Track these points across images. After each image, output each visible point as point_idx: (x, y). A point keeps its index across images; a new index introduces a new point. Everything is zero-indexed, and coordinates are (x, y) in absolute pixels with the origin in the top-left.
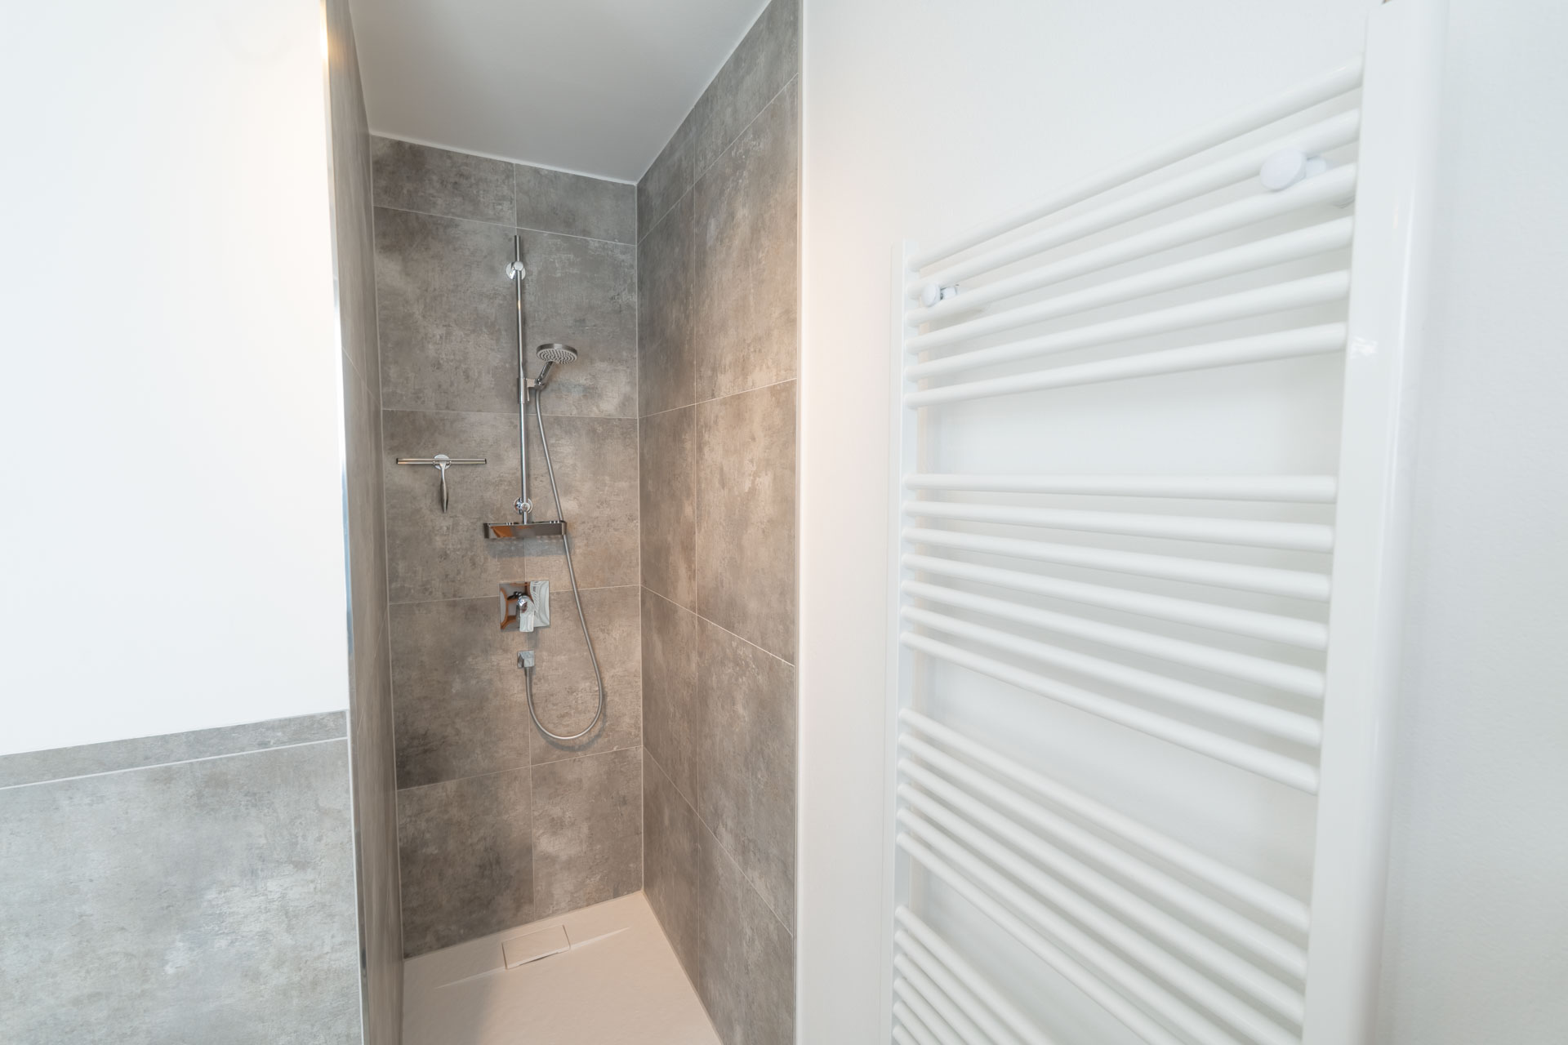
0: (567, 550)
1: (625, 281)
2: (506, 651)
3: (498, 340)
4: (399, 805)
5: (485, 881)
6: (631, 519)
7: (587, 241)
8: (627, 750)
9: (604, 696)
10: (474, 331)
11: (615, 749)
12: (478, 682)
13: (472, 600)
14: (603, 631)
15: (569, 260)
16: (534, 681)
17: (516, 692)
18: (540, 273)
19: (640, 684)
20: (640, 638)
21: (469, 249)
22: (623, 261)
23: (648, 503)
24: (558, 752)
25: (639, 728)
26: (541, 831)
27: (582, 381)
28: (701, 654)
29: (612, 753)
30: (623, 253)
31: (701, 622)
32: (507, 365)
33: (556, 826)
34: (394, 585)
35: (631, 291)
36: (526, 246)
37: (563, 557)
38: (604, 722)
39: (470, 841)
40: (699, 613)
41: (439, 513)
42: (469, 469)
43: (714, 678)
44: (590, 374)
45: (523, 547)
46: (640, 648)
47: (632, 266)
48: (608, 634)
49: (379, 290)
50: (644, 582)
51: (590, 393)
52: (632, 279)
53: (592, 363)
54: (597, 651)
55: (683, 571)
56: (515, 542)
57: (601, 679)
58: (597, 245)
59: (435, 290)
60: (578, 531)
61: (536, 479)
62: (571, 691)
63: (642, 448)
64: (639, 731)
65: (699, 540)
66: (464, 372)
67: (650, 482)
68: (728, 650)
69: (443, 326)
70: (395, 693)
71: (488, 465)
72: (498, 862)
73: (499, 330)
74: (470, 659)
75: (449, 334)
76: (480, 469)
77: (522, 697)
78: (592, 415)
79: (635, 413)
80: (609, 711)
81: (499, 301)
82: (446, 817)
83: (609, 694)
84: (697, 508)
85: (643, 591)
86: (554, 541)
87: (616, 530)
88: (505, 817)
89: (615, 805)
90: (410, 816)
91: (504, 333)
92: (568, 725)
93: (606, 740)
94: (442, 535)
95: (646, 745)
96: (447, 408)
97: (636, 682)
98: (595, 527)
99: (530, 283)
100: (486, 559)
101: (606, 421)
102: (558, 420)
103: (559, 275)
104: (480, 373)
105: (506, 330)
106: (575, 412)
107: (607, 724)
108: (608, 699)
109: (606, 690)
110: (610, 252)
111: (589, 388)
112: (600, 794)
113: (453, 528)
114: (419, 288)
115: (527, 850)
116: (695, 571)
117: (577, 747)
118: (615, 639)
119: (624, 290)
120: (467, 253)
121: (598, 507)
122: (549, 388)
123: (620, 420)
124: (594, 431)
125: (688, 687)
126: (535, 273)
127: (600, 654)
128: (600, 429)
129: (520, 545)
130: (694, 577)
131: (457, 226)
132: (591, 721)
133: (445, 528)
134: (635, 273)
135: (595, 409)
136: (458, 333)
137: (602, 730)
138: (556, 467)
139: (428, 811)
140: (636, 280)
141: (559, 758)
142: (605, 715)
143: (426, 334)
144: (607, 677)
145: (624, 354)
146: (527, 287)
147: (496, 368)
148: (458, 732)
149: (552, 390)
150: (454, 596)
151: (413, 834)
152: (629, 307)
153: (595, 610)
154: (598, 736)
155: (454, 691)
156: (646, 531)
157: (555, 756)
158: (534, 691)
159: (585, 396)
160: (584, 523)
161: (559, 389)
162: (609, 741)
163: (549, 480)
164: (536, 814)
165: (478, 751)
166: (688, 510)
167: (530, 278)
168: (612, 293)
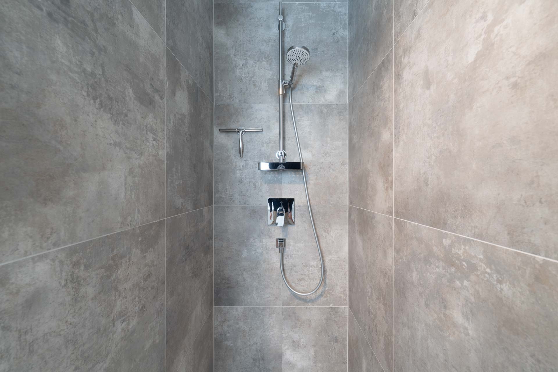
0: (306, 181)
1: (341, 24)
2: (270, 237)
3: (270, 64)
4: (215, 314)
5: (256, 369)
6: (343, 164)
7: (319, 4)
8: (338, 308)
9: (325, 271)
10: (259, 60)
11: (331, 306)
12: (255, 253)
13: (253, 206)
14: (325, 231)
15: (309, 16)
16: (285, 256)
17: (275, 261)
18: (293, 25)
19: (347, 267)
20: (347, 238)
21: (257, 18)
22: (340, 12)
23: (353, 149)
24: (297, 301)
25: (346, 295)
26: (287, 347)
27: (315, 83)
28: (398, 251)
29: (329, 308)
30: (340, 7)
31: (397, 223)
32: (275, 77)
33: (296, 345)
34: (216, 196)
35: (344, 29)
36: (286, 11)
37: (303, 185)
38: (325, 287)
39: (249, 343)
40: (397, 216)
41: (239, 158)
42: (255, 134)
43: (415, 274)
44: (320, 79)
45: (281, 179)
46: (347, 244)
47: (345, 14)
48: (328, 233)
49: (215, 44)
50: (351, 202)
51: (320, 90)
52: (345, 22)
53: (321, 72)
54: (321, 244)
55: (380, 185)
56: (277, 176)
57: (323, 261)
58: (325, 5)
59: (240, 41)
60: (311, 171)
61: (289, 139)
62: (306, 265)
63: (350, 120)
64: (346, 297)
65: (396, 155)
66: (253, 83)
67: (355, 137)
68: (435, 248)
69: (244, 59)
70: (215, 253)
71: (264, 132)
72: (263, 360)
73: (271, 59)
74: (252, 240)
75: (246, 63)
76: (260, 134)
77: (278, 265)
78: (321, 103)
79: (346, 100)
80: (327, 281)
81: (271, 43)
82: (237, 326)
83: (328, 270)
84: (395, 128)
85: (350, 208)
86: (298, 176)
87: (333, 170)
88: (268, 334)
89: (330, 341)
90: (220, 322)
91: (273, 60)
92: (303, 286)
93: (326, 299)
94: (240, 170)
95: (351, 307)
96: (245, 102)
97: (345, 266)
98: (321, 168)
99: (288, 32)
100: (261, 184)
101: (329, 106)
102: (301, 106)
103: (303, 25)
104: (261, 82)
105: (275, 59)
106: (311, 101)
107: (327, 289)
108: (327, 274)
109: (326, 268)
110: (332, 8)
111: (319, 87)
112: (322, 332)
113: (245, 167)
114: (233, 41)
115: (279, 356)
116: (392, 182)
117: (308, 300)
118: (332, 237)
119: (341, 28)
120: (256, 20)
121: (324, 157)
122: (297, 89)
123: (337, 105)
124: (322, 112)
125: (385, 276)
126: (291, 26)
127: (323, 245)
128: (325, 111)
129: (280, 177)
130: (391, 188)
131: (252, 7)
132: (317, 285)
133: (242, 166)
134: (347, 18)
135: (322, 99)
136: (251, 62)
137: (323, 292)
138: (300, 133)
139: (229, 321)
140: (347, 22)
141: (298, 305)
142: (325, 283)
143: (236, 65)
144: (327, 259)
145: (340, 65)
146: (286, 34)
147: (269, 79)
148: (245, 280)
149: (298, 89)
150: (245, 204)
151: (221, 332)
152: (344, 38)
153: (320, 218)
154: (321, 295)
155: (243, 256)
156: (352, 169)
157: (296, 303)
158: (285, 262)
159: (316, 92)
160: (315, 165)
161: (302, 88)
162: (327, 300)
163: (296, 141)
164: (284, 335)
165: (254, 292)
166: (386, 136)
167: (288, 29)
168: (333, 31)
